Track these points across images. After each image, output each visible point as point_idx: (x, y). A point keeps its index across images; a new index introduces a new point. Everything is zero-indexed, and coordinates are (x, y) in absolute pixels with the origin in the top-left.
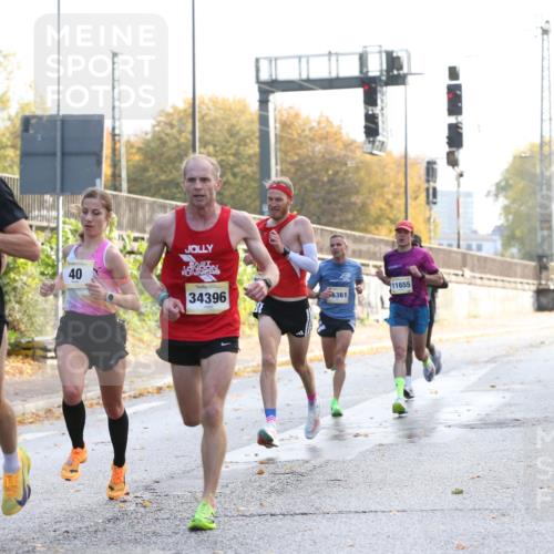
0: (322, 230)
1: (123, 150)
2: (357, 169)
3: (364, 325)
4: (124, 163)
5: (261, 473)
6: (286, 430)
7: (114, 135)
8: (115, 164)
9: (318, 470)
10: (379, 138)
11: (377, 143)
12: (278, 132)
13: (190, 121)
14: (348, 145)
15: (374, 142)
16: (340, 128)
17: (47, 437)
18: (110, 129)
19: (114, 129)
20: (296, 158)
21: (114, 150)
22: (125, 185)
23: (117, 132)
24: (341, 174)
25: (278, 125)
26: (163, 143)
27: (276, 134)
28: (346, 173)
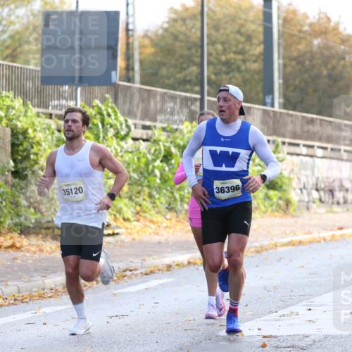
0: (321, 120)
1: (136, 45)
4: (137, 56)
5: (264, 346)
6: (288, 306)
7: (127, 30)
8: (129, 57)
9: (318, 345)
12: (281, 29)
13: (199, 17)
14: (346, 40)
16: (338, 24)
17: (66, 309)
19: (127, 24)
20: (295, 54)
21: (128, 44)
22: (137, 77)
23: (131, 27)
24: (340, 67)
25: (281, 22)
26: (176, 38)
27: (279, 31)
28: (344, 67)
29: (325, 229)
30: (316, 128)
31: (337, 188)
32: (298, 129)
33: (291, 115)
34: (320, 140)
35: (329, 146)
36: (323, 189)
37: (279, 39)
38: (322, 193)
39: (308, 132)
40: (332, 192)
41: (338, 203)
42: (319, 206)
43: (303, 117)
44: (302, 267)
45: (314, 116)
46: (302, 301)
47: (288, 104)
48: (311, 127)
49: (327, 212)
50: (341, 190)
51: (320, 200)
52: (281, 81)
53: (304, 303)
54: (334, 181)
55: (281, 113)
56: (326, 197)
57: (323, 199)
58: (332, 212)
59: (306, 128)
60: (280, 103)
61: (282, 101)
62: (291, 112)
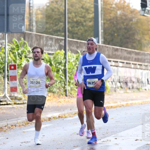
0: (121, 49)
2: (137, 23)
3: (140, 91)
7: (30, 7)
10: (147, 8)
11: (146, 11)
14: (133, 11)
15: (145, 10)
16: (129, 4)
18: (28, 4)
19: (30, 3)
20: (109, 18)
23: (31, 5)
25: (102, 3)
26: (53, 10)
27: (101, 7)
28: (132, 24)
29: (123, 101)
30: (119, 53)
31: (129, 81)
32: (110, 54)
33: (107, 47)
34: (121, 58)
35: (125, 61)
36: (122, 82)
37: (101, 11)
38: (122, 84)
39: (115, 55)
40: (126, 83)
41: (129, 88)
42: (120, 90)
43: (113, 48)
44: (113, 118)
45: (118, 47)
46: (112, 135)
47: (106, 42)
48: (116, 53)
49: (124, 93)
50: (131, 82)
51: (121, 87)
52: (102, 31)
53: (113, 135)
54: (127, 78)
55: (102, 46)
56: (124, 85)
57: (122, 87)
58: (127, 93)
59: (114, 53)
60: (102, 41)
61: (103, 40)
62: (107, 46)
